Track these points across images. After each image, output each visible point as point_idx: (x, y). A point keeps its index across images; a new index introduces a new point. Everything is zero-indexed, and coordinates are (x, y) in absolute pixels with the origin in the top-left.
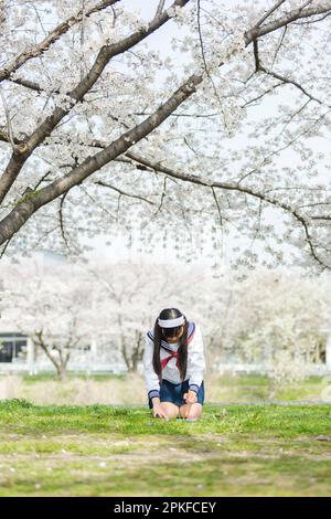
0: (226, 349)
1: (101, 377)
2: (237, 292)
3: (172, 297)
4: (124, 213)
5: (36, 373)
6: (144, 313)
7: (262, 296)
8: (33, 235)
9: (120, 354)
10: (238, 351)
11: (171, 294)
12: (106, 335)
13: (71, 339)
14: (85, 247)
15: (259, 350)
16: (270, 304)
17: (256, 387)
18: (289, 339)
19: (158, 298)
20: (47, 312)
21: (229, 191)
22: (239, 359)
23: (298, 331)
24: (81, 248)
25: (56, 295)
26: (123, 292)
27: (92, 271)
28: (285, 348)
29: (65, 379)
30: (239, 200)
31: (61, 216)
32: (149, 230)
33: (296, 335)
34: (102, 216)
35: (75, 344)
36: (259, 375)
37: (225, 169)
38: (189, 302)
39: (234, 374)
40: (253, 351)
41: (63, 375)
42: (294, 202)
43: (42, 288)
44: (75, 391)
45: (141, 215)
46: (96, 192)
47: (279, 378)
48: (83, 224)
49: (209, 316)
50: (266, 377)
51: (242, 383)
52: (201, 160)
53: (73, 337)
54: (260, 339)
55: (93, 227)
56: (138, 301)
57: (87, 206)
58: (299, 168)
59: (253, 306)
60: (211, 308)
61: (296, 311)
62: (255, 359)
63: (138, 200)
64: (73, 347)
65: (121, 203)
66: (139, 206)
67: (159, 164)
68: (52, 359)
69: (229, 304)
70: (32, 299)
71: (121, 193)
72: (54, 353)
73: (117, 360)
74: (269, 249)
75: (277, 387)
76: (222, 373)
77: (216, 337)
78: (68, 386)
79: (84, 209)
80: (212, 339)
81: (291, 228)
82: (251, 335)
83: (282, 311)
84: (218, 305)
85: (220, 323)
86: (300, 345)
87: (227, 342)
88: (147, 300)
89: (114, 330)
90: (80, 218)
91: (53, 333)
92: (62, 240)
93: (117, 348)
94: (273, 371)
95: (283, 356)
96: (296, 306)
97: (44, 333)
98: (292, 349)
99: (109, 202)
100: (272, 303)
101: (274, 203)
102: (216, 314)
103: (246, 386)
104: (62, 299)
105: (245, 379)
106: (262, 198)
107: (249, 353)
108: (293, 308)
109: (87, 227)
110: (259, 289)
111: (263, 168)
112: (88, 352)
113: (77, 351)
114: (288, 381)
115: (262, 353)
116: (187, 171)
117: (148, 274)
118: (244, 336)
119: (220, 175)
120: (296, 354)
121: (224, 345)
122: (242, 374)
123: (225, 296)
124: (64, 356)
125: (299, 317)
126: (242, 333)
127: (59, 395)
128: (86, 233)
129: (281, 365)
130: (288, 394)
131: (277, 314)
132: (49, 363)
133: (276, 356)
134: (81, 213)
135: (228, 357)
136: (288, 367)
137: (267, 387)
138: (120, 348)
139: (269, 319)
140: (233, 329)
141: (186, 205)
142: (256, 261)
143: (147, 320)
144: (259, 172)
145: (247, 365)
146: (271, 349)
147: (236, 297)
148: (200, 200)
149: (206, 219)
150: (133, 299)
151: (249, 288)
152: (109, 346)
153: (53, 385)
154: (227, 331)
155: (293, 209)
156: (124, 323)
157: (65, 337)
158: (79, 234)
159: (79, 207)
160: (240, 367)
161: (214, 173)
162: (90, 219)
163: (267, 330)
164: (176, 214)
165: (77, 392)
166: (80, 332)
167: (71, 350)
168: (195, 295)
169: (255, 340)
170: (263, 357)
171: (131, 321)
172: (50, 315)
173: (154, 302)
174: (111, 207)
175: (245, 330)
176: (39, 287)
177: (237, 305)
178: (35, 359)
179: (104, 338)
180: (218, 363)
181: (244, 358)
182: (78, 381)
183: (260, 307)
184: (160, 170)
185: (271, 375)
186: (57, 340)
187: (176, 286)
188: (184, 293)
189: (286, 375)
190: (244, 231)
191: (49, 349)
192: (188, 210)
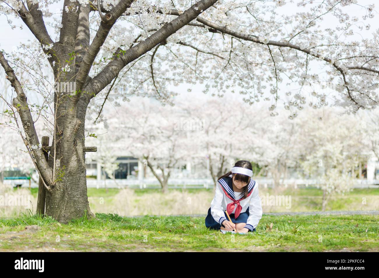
0: (289, 168)
1: (193, 190)
2: (297, 124)
3: (248, 129)
4: (201, 66)
5: (145, 186)
6: (226, 142)
7: (317, 127)
8: (131, 84)
9: (208, 172)
10: (298, 169)
11: (247, 127)
12: (197, 157)
13: (171, 161)
14: (172, 93)
15: (314, 168)
16: (323, 133)
17: (313, 197)
18: (337, 160)
19: (237, 129)
20: (152, 141)
21: (283, 48)
22: (299, 176)
23: (345, 154)
24: (169, 94)
25: (159, 128)
26: (210, 126)
27: (186, 110)
28: (335, 167)
29: (167, 191)
30: (291, 55)
31: (152, 69)
32: (221, 79)
33: (344, 157)
34: (184, 69)
35: (174, 165)
36: (316, 188)
37: (280, 31)
38: (261, 133)
39: (296, 187)
40: (310, 170)
41: (165, 188)
42: (334, 55)
43: (148, 123)
44: (174, 201)
45: (214, 68)
46: (178, 50)
47: (330, 190)
48: (170, 75)
49: (276, 143)
50: (320, 189)
51: (301, 194)
52: (260, 24)
53: (172, 159)
54: (315, 160)
55: (177, 78)
56: (222, 132)
57: (172, 61)
58: (338, 29)
59: (310, 135)
60: (277, 137)
61: (343, 139)
62: (312, 175)
63: (212, 56)
64: (173, 167)
65: (199, 58)
66: (213, 60)
67: (225, 27)
68: (157, 177)
69: (292, 133)
70: (141, 131)
71: (199, 51)
72: (158, 172)
73: (206, 177)
74: (314, 93)
75: (328, 197)
76: (286, 186)
77: (281, 159)
78: (168, 197)
79: (170, 63)
80: (279, 161)
81: (332, 76)
82: (308, 157)
83: (332, 139)
84: (283, 135)
85: (284, 148)
86: (347, 165)
87: (290, 163)
88: (228, 131)
89: (203, 154)
90: (167, 71)
91: (157, 157)
92: (154, 88)
93: (206, 168)
94: (325, 185)
95: (333, 173)
96: (343, 135)
97: (151, 156)
98: (340, 168)
99: (189, 58)
100: (324, 133)
101: (318, 56)
102: (282, 142)
103: (305, 197)
104: (164, 131)
105: (305, 191)
106: (308, 53)
107: (307, 172)
108: (340, 136)
109: (173, 77)
110: (314, 122)
111: (308, 29)
112: (184, 171)
113: (176, 170)
114: (337, 192)
115: (317, 171)
116: (247, 33)
117: (229, 112)
118: (303, 158)
119: (276, 35)
120: (344, 171)
121: (288, 165)
122: (302, 187)
123: (288, 128)
124: (166, 174)
125: (345, 144)
126: (302, 156)
127: (162, 204)
128: (172, 82)
129: (331, 181)
130: (337, 202)
131: (328, 141)
132: (155, 179)
133: (328, 173)
134: (167, 67)
135: (291, 174)
136: (337, 182)
137: (321, 197)
138: (208, 167)
139: (322, 145)
140: (295, 153)
141: (249, 59)
142: (304, 102)
143: (228, 146)
144: (307, 33)
145: (305, 180)
146: (324, 169)
147: (296, 128)
148: (260, 55)
149: (266, 70)
150: (218, 130)
151: (307, 121)
152: (200, 166)
153: (158, 196)
154: (290, 155)
155: (333, 62)
156: (211, 148)
157: (167, 160)
158: (167, 83)
159: (166, 62)
160: (301, 181)
161: (271, 34)
162: (175, 71)
163: (320, 153)
164: (241, 66)
165: (176, 201)
166: (178, 156)
167: (172, 169)
168: (265, 127)
169: (311, 161)
170: (319, 174)
171: (216, 147)
172: (155, 143)
173: (234, 133)
174: (190, 62)
175: (304, 153)
176: (146, 122)
177: (298, 134)
178: (144, 176)
179: (196, 161)
180: (283, 179)
181: (304, 175)
182: (176, 193)
183: (315, 136)
184: (227, 32)
185: (324, 188)
186: (160, 162)
187: (251, 120)
188: (257, 126)
189: (335, 188)
190: (294, 79)
191: (155, 169)
192: (251, 63)
